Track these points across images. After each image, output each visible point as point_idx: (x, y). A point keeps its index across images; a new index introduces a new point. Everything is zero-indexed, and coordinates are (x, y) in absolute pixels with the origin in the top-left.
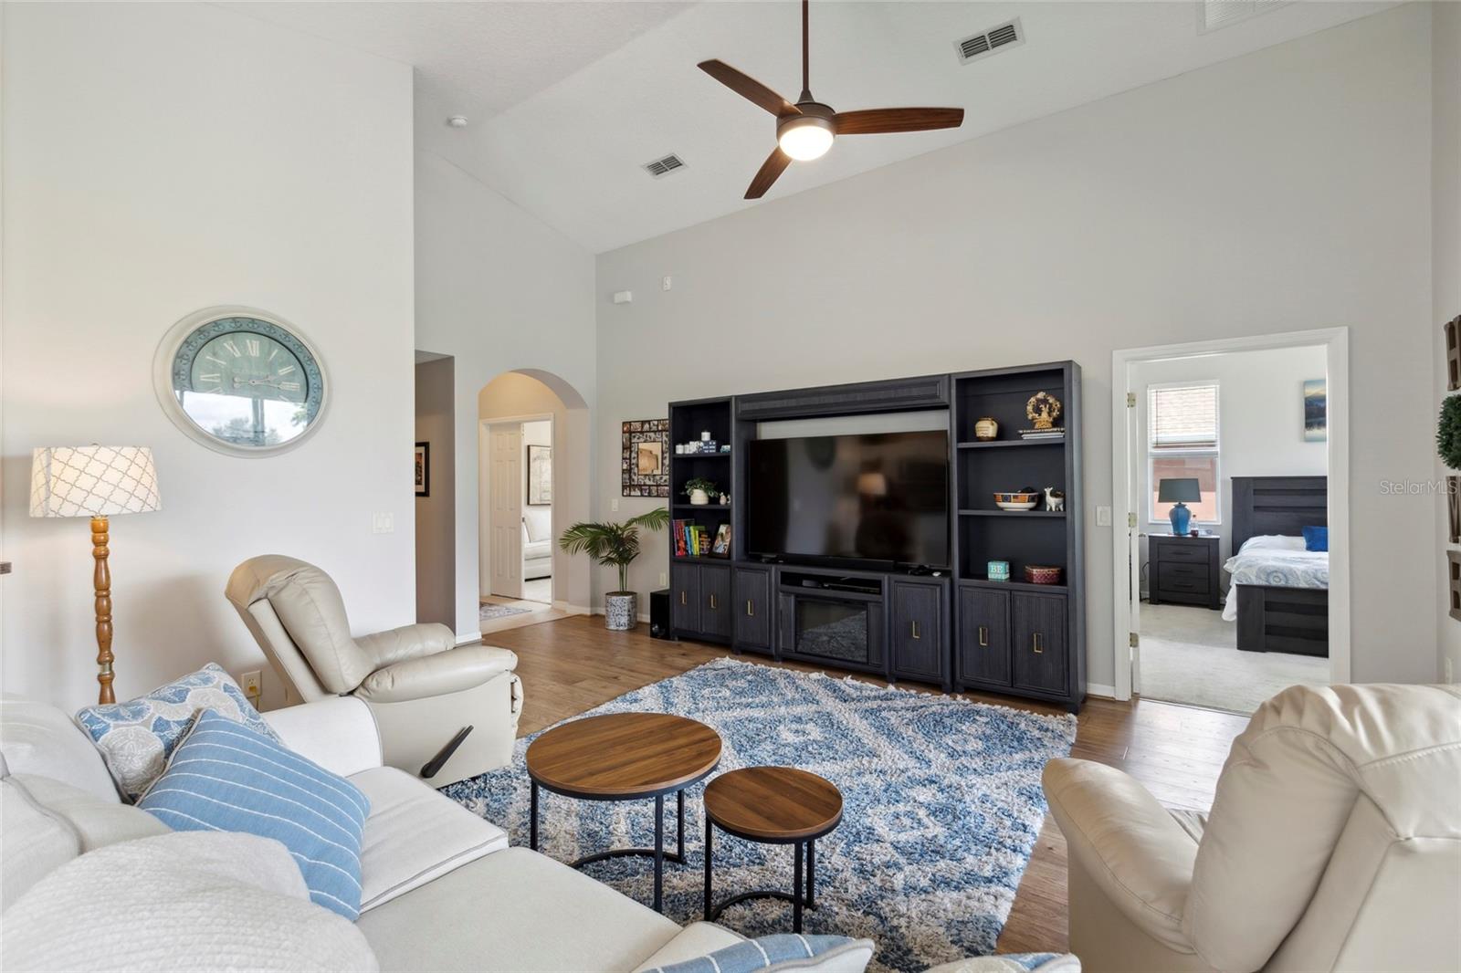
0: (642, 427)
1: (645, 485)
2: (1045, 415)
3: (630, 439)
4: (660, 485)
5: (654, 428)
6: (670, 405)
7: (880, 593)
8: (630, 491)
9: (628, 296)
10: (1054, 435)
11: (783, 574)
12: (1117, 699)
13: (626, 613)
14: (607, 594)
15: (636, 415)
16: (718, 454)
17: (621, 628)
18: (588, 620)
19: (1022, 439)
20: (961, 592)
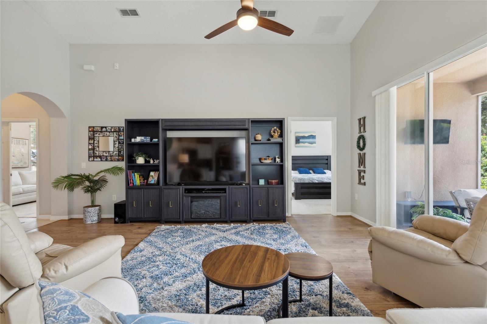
0: (102, 130)
1: (103, 156)
2: (276, 134)
3: (94, 135)
4: (112, 156)
5: (109, 130)
6: (126, 120)
7: (225, 192)
8: (94, 158)
9: (93, 68)
10: (279, 140)
11: (186, 189)
12: (289, 216)
13: (97, 215)
14: (84, 207)
15: (98, 123)
16: (151, 142)
17: (94, 222)
18: (67, 221)
19: (270, 141)
20: (252, 190)
